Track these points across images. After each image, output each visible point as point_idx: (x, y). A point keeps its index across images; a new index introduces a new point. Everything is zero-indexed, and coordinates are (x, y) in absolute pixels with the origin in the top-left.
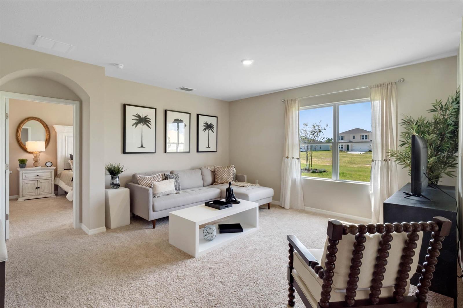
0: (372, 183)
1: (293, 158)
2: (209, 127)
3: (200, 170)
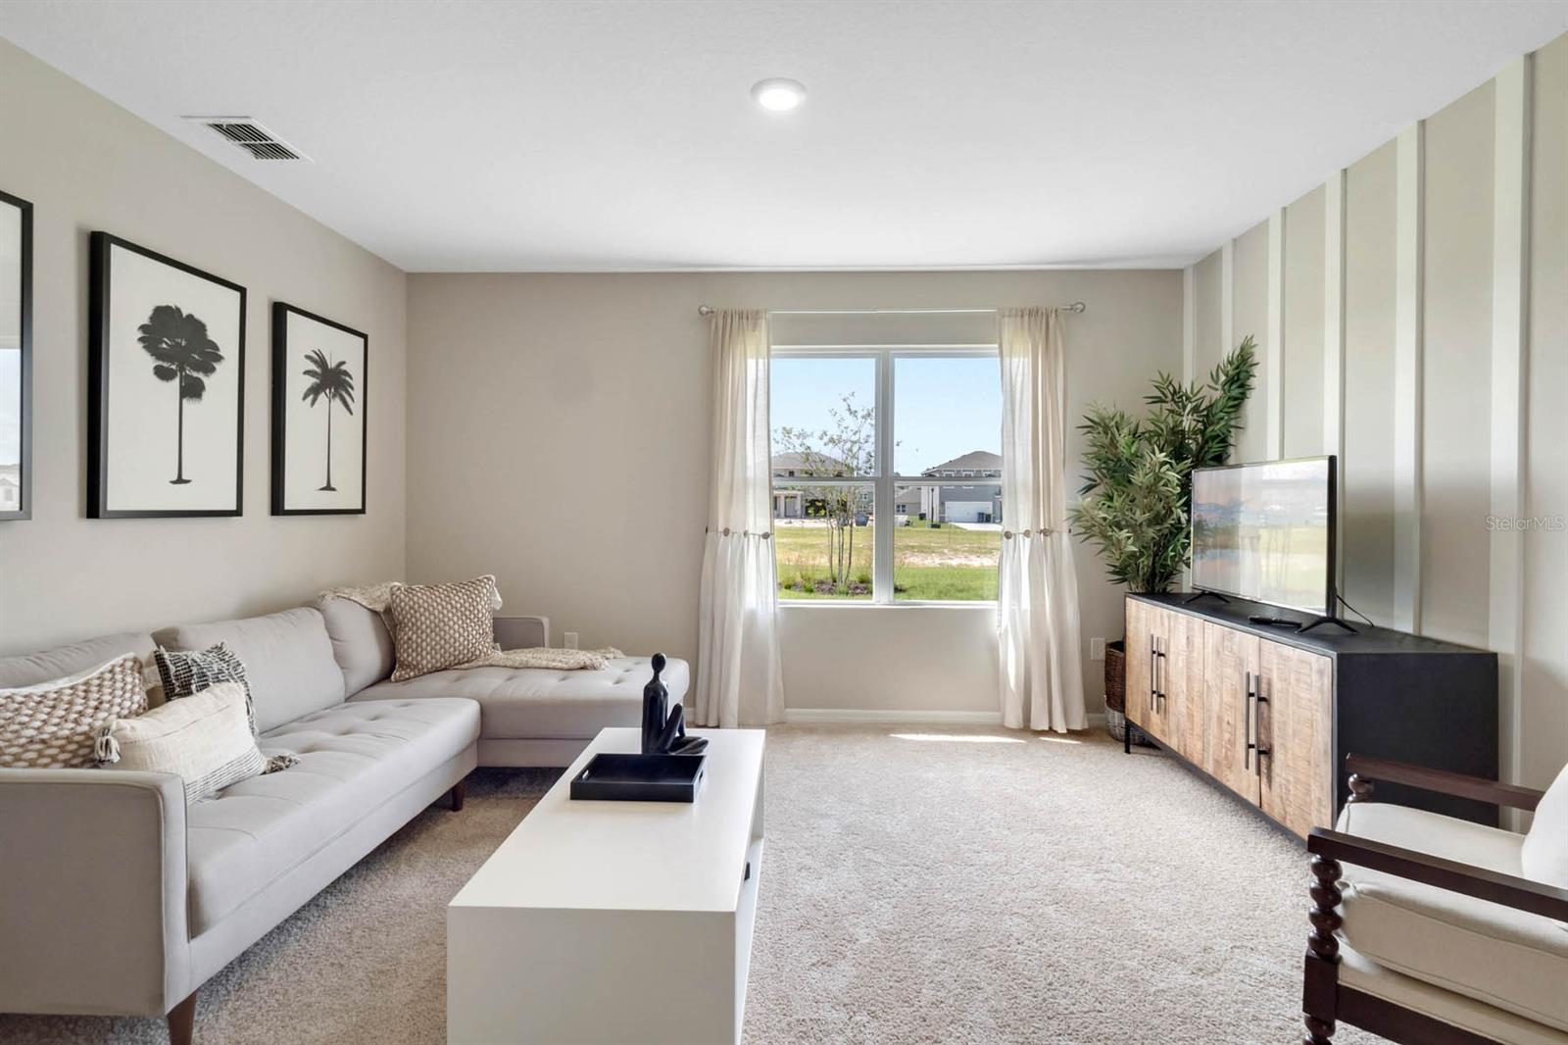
0: (1006, 603)
1: (746, 535)
2: (330, 380)
3: (313, 603)
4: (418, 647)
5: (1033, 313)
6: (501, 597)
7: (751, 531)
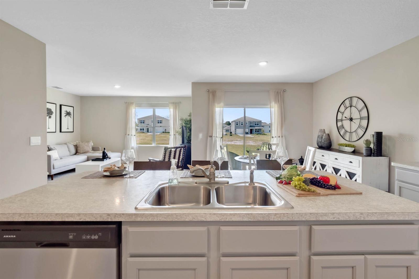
0: (170, 145)
1: (132, 135)
2: (68, 114)
3: (66, 144)
4: (80, 150)
5: (173, 103)
6: (93, 143)
7: (133, 135)
